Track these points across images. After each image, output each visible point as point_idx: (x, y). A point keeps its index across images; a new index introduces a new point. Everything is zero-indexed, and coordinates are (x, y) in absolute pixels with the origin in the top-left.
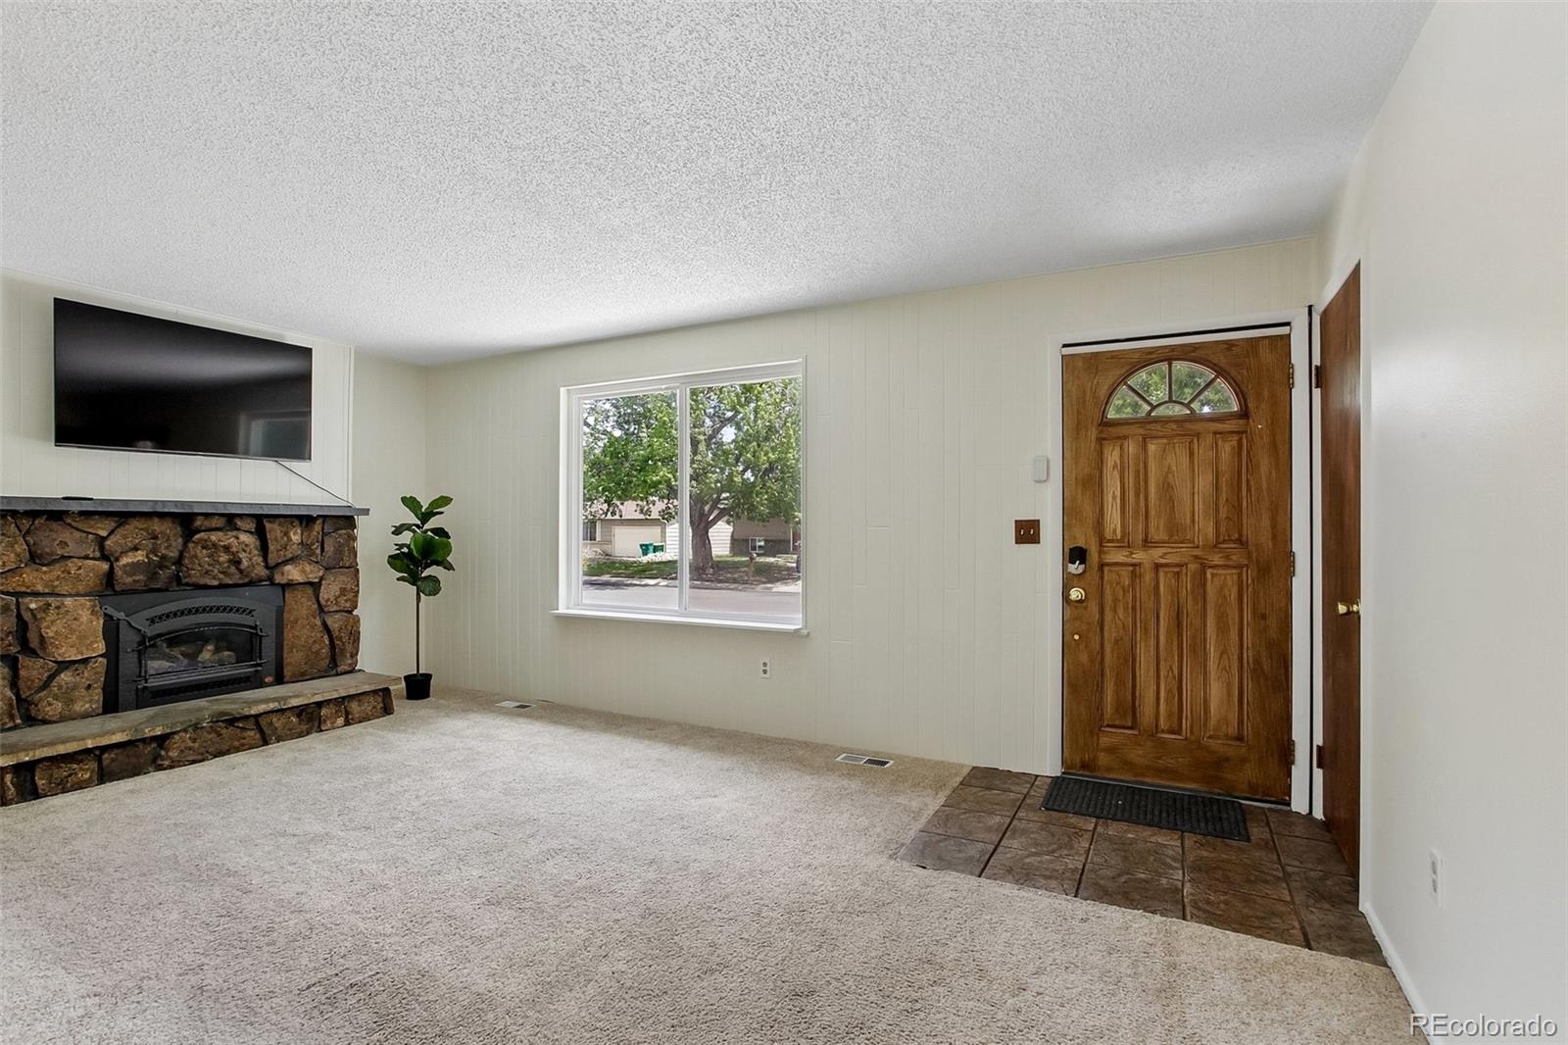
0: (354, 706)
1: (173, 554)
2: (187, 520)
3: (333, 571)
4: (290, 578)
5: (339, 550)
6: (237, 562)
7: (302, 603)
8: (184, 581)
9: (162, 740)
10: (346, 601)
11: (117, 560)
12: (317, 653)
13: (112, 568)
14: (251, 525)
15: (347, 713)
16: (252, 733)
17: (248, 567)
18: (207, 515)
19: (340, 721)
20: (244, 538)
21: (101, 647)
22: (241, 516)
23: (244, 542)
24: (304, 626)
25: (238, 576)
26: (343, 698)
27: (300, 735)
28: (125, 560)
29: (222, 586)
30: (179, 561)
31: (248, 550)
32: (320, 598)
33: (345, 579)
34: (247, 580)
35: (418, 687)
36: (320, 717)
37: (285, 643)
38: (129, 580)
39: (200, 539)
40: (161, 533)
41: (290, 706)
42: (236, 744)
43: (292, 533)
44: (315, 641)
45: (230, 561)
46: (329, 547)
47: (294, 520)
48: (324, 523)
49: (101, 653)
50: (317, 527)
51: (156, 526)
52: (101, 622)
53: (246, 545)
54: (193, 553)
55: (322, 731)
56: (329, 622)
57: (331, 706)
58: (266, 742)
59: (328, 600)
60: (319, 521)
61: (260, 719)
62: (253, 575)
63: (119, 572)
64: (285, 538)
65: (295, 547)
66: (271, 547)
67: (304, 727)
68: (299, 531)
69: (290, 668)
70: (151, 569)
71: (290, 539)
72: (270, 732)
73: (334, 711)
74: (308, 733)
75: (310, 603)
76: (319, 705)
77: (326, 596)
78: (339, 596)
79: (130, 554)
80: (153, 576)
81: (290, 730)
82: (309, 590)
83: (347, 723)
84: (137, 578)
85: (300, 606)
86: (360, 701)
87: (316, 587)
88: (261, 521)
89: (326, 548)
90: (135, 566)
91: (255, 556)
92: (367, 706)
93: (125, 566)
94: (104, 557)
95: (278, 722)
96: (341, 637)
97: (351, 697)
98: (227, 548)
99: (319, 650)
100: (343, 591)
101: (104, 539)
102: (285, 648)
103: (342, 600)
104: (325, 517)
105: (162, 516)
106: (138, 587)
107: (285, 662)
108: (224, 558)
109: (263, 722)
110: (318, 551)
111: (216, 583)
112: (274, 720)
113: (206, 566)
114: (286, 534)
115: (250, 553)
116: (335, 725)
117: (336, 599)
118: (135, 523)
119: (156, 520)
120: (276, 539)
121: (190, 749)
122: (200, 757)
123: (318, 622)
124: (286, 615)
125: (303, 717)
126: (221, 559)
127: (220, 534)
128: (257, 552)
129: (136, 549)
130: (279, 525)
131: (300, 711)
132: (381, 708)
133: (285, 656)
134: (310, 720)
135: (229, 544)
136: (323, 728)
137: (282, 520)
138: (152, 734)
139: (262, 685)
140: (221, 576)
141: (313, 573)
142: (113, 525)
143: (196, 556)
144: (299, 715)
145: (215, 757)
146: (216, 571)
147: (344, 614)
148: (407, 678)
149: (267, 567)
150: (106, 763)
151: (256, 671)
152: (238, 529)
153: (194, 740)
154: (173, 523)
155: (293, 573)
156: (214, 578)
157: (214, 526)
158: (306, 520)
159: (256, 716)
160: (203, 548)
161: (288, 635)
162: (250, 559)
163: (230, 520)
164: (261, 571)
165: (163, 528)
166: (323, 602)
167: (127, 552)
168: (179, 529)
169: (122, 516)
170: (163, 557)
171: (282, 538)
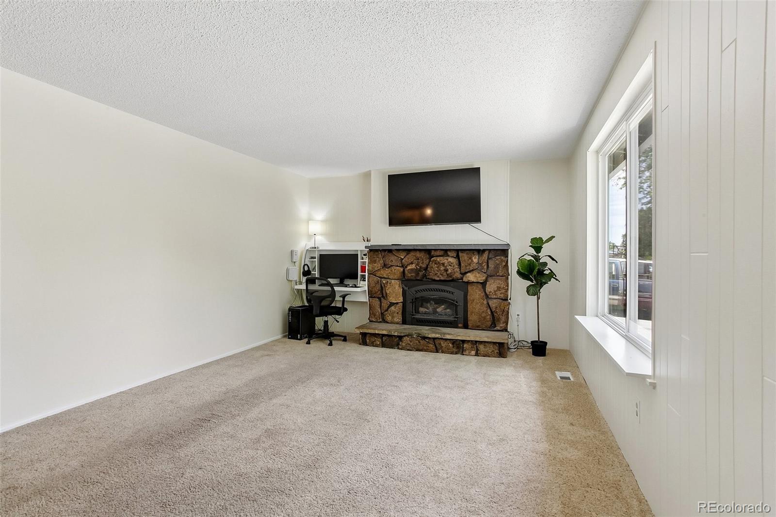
0: (481, 347)
1: (424, 266)
2: (428, 252)
3: (494, 277)
4: (469, 279)
5: (497, 267)
6: (446, 270)
7: (476, 292)
8: (428, 277)
9: (400, 338)
10: (501, 294)
11: (406, 267)
12: (485, 318)
13: (404, 270)
14: (455, 255)
15: (477, 350)
16: (432, 346)
17: (451, 273)
18: (435, 250)
19: (473, 353)
20: (451, 260)
21: (401, 299)
22: (450, 250)
23: (450, 262)
24: (477, 303)
25: (446, 277)
26: (476, 342)
27: (452, 353)
28: (409, 268)
29: (440, 281)
30: (426, 269)
31: (453, 265)
32: (487, 292)
33: (500, 282)
34: (451, 279)
35: (539, 348)
36: (463, 348)
37: (469, 310)
38: (410, 275)
39: (433, 260)
40: (420, 257)
41: (446, 338)
42: (425, 348)
43: (473, 258)
44: (483, 312)
45: (445, 270)
46: (491, 265)
47: (475, 252)
48: (489, 253)
49: (401, 301)
50: (486, 255)
51: (418, 254)
52: (402, 290)
53: (451, 263)
54: (431, 266)
55: (463, 355)
56: (491, 303)
57: (470, 344)
58: (437, 352)
59: (490, 292)
60: (487, 253)
61: (435, 340)
62: (454, 277)
63: (406, 272)
64: (470, 260)
65: (475, 264)
66: (462, 265)
67: (455, 350)
68: (477, 257)
69: (471, 322)
70: (417, 271)
71: (472, 261)
72: (439, 348)
73: (470, 347)
74: (456, 353)
75: (480, 292)
76: (464, 341)
77: (489, 290)
78: (496, 291)
79: (410, 265)
80: (418, 274)
81: (448, 349)
82: (480, 286)
83: (477, 355)
84: (412, 275)
85: (475, 294)
86: (485, 345)
87: (484, 284)
88: (458, 252)
89: (490, 265)
90: (412, 270)
91: (456, 268)
92: (490, 349)
93: (409, 270)
94: (402, 266)
95: (443, 344)
96: (497, 312)
97: (481, 342)
98: (443, 264)
99: (485, 316)
100: (499, 288)
101: (403, 259)
102: (469, 312)
103: (498, 293)
104: (490, 250)
105: (420, 250)
106: (412, 278)
107: (469, 319)
108: (442, 268)
109: (437, 342)
110: (485, 267)
111: (438, 279)
112: (442, 343)
113: (436, 272)
114: (470, 258)
115: (453, 267)
116: (470, 354)
117: (495, 292)
118: (412, 253)
119: (418, 252)
120: (465, 260)
121: (409, 344)
122: (411, 349)
123: (485, 302)
124: (468, 297)
125: (455, 345)
126: (441, 269)
127: (442, 258)
128: (457, 266)
129: (412, 263)
130: (467, 254)
131: (454, 342)
132: (497, 353)
133: (469, 316)
134: (458, 348)
135: (444, 262)
136: (464, 353)
137: (468, 251)
138: (394, 334)
139: (457, 327)
140: (441, 276)
141: (481, 278)
142: (406, 254)
143: (432, 267)
144: (453, 344)
145: (417, 351)
146: (439, 274)
147: (498, 300)
148: (532, 342)
149: (461, 273)
150: (384, 340)
151: (455, 320)
152: (449, 256)
153: (411, 342)
154: (425, 253)
155: (471, 277)
156: (438, 277)
157: (438, 254)
158: (480, 252)
159: (434, 339)
160: (435, 264)
161: (470, 307)
162: (453, 270)
163: (446, 252)
164: (458, 275)
165: (421, 256)
166: (488, 293)
167: (409, 264)
168: (428, 256)
169: (408, 250)
170: (421, 267)
171: (468, 260)
